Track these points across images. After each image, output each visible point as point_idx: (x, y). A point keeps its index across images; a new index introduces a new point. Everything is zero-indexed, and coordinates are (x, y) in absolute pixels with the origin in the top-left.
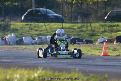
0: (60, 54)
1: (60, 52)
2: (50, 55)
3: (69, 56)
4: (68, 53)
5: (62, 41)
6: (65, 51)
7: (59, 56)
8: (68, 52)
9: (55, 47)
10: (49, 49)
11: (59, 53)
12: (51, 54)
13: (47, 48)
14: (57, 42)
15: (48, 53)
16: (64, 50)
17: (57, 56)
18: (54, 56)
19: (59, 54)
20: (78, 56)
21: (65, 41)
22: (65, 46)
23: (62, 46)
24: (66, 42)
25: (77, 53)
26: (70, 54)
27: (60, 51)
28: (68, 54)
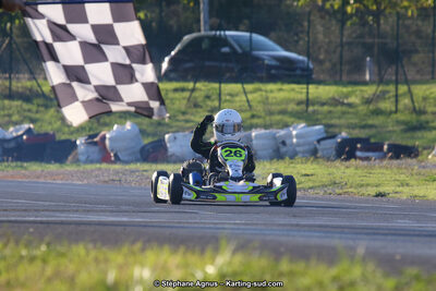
0: (225, 192)
1: (224, 185)
2: (194, 196)
3: (255, 198)
4: (251, 188)
5: (233, 150)
6: (242, 182)
7: (220, 197)
8: (250, 186)
9: (212, 169)
10: (191, 176)
11: (220, 187)
12: (197, 192)
13: (185, 173)
14: (215, 151)
15: (185, 189)
16: (237, 179)
17: (215, 198)
18: (205, 198)
19: (221, 190)
20: (285, 197)
21: (241, 147)
22: (241, 164)
23: (234, 165)
24: (244, 153)
25: (280, 190)
26: (257, 192)
27: (226, 180)
28: (250, 192)
